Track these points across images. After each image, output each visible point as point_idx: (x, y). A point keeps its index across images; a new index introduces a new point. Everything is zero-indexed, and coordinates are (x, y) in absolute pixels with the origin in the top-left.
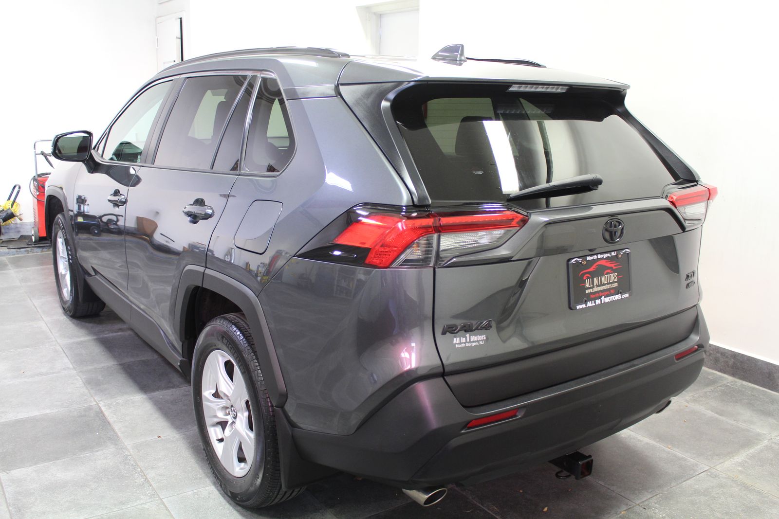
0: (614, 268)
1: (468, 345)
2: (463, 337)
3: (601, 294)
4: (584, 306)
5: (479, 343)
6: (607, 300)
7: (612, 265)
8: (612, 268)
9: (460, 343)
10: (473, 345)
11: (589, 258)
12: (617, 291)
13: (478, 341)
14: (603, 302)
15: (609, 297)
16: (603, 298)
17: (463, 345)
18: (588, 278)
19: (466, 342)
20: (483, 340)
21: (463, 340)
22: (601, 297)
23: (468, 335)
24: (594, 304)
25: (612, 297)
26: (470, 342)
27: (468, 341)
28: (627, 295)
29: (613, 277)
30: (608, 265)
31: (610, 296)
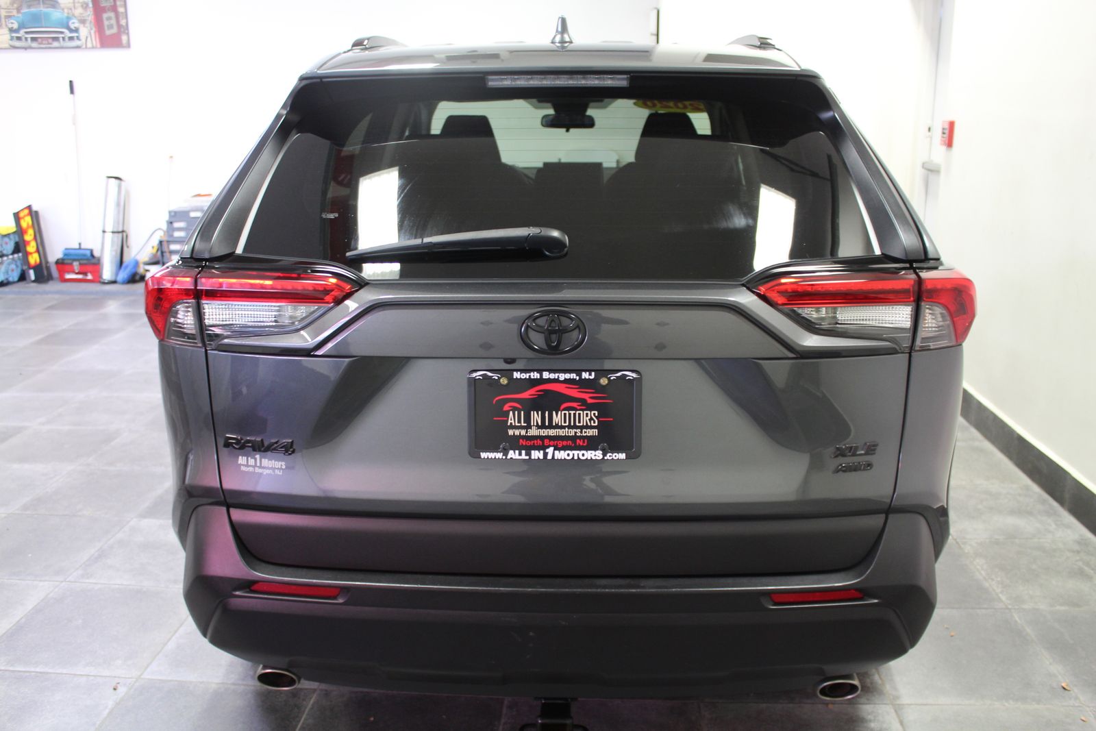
0: (590, 401)
1: (258, 470)
2: (252, 458)
3: (546, 442)
4: (499, 455)
5: (274, 472)
6: (561, 455)
7: (586, 396)
8: (585, 400)
9: (247, 465)
10: (265, 473)
11: (516, 375)
12: (591, 444)
13: (273, 469)
14: (549, 457)
15: (568, 452)
16: (550, 450)
17: (251, 469)
18: (514, 409)
19: (255, 466)
20: (281, 469)
21: (251, 462)
22: (548, 447)
23: (258, 456)
24: (524, 456)
25: (576, 453)
26: (261, 467)
27: (258, 464)
28: (622, 456)
29: (587, 417)
30: (574, 393)
31: (571, 450)
